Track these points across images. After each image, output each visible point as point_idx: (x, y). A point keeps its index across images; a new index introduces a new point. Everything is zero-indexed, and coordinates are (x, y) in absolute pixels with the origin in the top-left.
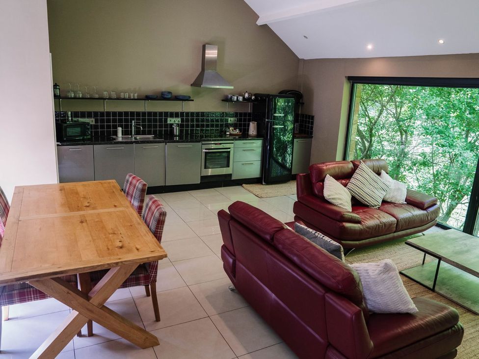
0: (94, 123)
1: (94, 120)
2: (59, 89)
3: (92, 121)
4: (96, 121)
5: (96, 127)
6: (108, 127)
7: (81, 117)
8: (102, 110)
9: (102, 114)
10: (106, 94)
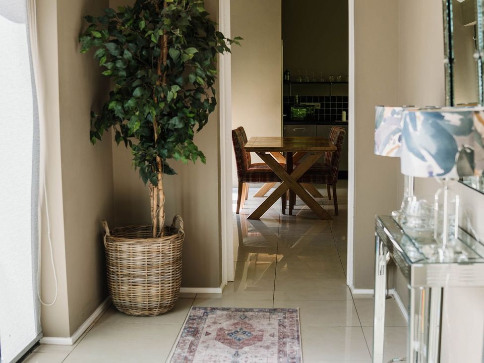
0: (319, 108)
1: (320, 104)
2: (289, 75)
3: (318, 106)
4: (322, 106)
5: (321, 111)
6: (334, 111)
7: (308, 102)
8: (328, 95)
9: (328, 98)
10: (331, 78)
